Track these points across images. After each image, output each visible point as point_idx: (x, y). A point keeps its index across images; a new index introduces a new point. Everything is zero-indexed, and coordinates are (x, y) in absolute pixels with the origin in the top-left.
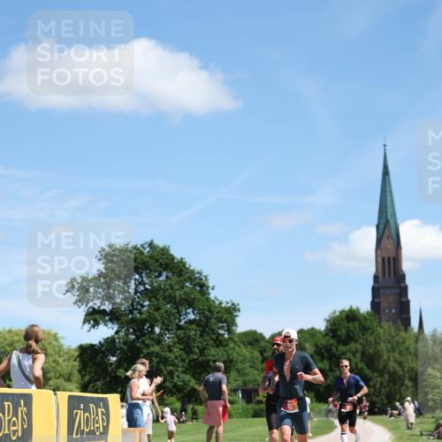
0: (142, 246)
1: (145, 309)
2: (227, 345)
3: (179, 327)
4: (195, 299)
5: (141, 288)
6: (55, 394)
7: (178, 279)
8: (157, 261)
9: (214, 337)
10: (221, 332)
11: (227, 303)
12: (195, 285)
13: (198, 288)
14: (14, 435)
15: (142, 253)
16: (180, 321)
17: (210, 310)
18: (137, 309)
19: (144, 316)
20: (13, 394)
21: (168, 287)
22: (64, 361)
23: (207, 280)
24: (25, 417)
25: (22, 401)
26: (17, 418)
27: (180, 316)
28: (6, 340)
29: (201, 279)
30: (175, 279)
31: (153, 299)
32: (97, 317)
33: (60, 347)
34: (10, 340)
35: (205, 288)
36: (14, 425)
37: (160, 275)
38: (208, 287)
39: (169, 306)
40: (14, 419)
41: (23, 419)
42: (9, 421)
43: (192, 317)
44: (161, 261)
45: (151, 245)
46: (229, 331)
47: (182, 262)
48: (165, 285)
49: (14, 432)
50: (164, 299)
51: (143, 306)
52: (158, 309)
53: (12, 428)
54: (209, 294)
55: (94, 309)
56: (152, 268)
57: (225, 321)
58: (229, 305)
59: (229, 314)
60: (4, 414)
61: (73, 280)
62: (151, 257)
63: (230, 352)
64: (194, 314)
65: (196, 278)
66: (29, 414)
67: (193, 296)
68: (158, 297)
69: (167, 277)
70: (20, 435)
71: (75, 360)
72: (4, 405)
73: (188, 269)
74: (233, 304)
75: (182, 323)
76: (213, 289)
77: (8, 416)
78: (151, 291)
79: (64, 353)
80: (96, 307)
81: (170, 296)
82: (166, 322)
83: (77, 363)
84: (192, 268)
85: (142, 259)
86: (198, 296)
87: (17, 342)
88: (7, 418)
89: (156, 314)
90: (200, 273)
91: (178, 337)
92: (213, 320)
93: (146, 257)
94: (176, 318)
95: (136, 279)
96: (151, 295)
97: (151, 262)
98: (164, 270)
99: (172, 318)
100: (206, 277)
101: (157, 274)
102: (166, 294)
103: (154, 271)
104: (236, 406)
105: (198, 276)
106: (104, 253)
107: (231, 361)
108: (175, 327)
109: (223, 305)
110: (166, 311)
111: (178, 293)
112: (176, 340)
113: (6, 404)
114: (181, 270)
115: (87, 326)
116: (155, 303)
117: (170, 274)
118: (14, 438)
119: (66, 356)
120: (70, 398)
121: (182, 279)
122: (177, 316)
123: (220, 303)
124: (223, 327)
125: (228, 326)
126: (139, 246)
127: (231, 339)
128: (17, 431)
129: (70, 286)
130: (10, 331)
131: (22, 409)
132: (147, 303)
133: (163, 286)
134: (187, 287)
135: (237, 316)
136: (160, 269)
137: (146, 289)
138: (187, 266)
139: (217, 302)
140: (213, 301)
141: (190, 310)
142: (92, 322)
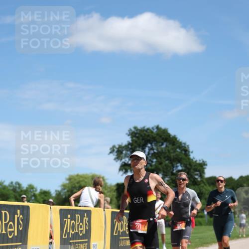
0: (153, 128)
1: (154, 163)
2: (200, 184)
3: (173, 174)
4: (182, 158)
5: (152, 152)
6: (104, 211)
7: (173, 147)
8: (161, 136)
9: (192, 180)
10: (197, 177)
11: (200, 161)
12: (182, 150)
13: (183, 152)
14: (81, 233)
15: (152, 132)
16: (173, 170)
17: (190, 165)
18: (149, 164)
19: (153, 168)
20: (81, 210)
21: (167, 151)
22: (108, 192)
23: (188, 147)
24: (87, 223)
25: (86, 214)
26: (83, 224)
27: (173, 167)
28: (75, 180)
29: (185, 147)
30: (170, 147)
31: (158, 158)
32: (127, 167)
33: (106, 184)
34: (78, 180)
35: (187, 152)
36: (81, 227)
37: (162, 144)
38: (189, 152)
39: (167, 162)
40: (81, 224)
41: (86, 224)
42: (78, 225)
43: (180, 168)
44: (163, 136)
45: (158, 127)
46: (201, 176)
47: (175, 138)
48: (165, 150)
49: (81, 231)
50: (165, 158)
51: (152, 162)
52: (161, 163)
53: (80, 229)
54: (189, 155)
55: (125, 163)
56: (158, 140)
57: (199, 171)
58: (201, 162)
59: (201, 167)
60: (75, 221)
61: (114, 147)
62: (157, 134)
63: (201, 188)
64: (181, 167)
65: (182, 147)
66: (89, 221)
67: (181, 157)
68: (161, 157)
69: (166, 146)
70: (84, 233)
71: (114, 192)
72: (76, 216)
73: (178, 141)
74: (203, 161)
75: (175, 171)
76: (192, 152)
77: (78, 222)
78: (157, 153)
79: (108, 187)
80: (126, 162)
81: (168, 156)
82: (165, 171)
83: (115, 194)
84: (181, 141)
85: (152, 136)
86: (184, 156)
87: (82, 181)
88: (77, 223)
89: (160, 166)
90: (185, 144)
91: (172, 179)
92: (192, 171)
93: (155, 134)
94: (170, 169)
95: (149, 147)
96: (157, 156)
97: (158, 137)
98: (165, 141)
99: (169, 169)
100: (188, 146)
101: (161, 144)
102: (166, 155)
103: (159, 142)
104: (204, 219)
105: (183, 145)
106: (131, 132)
107: (202, 193)
108: (170, 174)
109: (198, 162)
110: (166, 165)
111: (172, 155)
112: (171, 181)
113: (77, 215)
114: (174, 142)
115: (121, 173)
116: (160, 160)
117: (168, 144)
118: (81, 235)
119: (109, 190)
120: (113, 212)
121: (175, 146)
122: (172, 167)
123: (196, 161)
124: (197, 175)
125: (200, 174)
126: (151, 128)
127: (202, 181)
128: (83, 231)
129: (112, 150)
130: (78, 175)
131: (86, 219)
132: (155, 160)
133: (164, 151)
134: (177, 151)
135: (205, 168)
136: (162, 141)
137: (154, 152)
138: (178, 139)
139: (194, 160)
140: (192, 160)
141: (179, 165)
142: (124, 171)
